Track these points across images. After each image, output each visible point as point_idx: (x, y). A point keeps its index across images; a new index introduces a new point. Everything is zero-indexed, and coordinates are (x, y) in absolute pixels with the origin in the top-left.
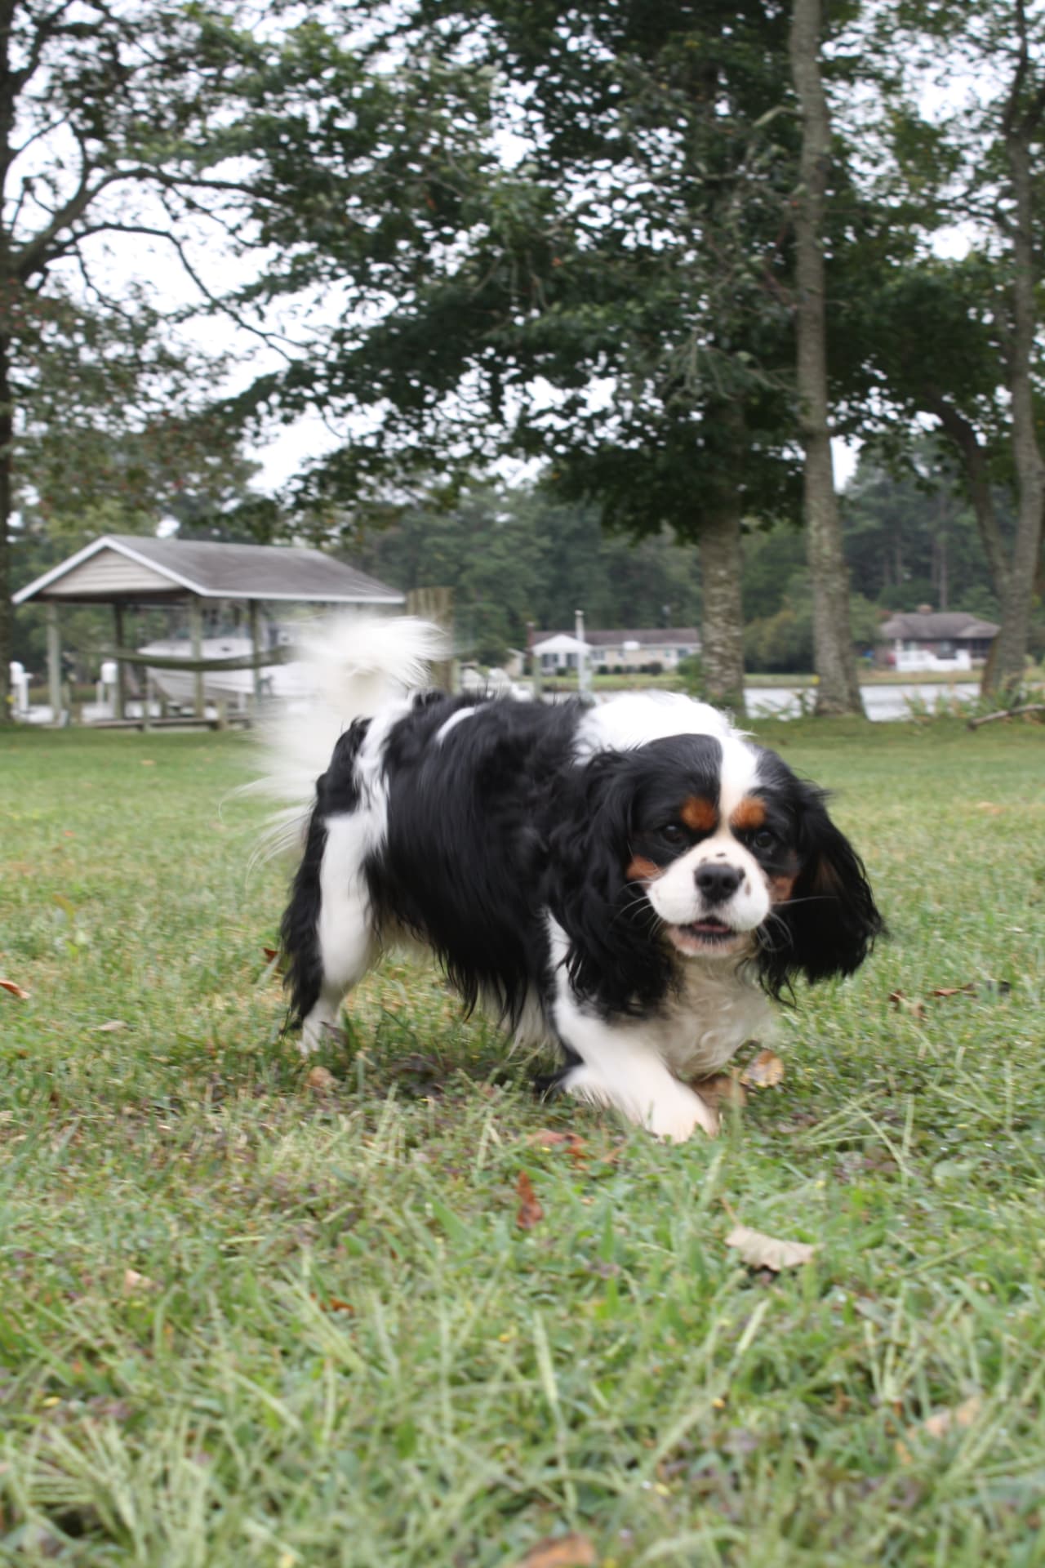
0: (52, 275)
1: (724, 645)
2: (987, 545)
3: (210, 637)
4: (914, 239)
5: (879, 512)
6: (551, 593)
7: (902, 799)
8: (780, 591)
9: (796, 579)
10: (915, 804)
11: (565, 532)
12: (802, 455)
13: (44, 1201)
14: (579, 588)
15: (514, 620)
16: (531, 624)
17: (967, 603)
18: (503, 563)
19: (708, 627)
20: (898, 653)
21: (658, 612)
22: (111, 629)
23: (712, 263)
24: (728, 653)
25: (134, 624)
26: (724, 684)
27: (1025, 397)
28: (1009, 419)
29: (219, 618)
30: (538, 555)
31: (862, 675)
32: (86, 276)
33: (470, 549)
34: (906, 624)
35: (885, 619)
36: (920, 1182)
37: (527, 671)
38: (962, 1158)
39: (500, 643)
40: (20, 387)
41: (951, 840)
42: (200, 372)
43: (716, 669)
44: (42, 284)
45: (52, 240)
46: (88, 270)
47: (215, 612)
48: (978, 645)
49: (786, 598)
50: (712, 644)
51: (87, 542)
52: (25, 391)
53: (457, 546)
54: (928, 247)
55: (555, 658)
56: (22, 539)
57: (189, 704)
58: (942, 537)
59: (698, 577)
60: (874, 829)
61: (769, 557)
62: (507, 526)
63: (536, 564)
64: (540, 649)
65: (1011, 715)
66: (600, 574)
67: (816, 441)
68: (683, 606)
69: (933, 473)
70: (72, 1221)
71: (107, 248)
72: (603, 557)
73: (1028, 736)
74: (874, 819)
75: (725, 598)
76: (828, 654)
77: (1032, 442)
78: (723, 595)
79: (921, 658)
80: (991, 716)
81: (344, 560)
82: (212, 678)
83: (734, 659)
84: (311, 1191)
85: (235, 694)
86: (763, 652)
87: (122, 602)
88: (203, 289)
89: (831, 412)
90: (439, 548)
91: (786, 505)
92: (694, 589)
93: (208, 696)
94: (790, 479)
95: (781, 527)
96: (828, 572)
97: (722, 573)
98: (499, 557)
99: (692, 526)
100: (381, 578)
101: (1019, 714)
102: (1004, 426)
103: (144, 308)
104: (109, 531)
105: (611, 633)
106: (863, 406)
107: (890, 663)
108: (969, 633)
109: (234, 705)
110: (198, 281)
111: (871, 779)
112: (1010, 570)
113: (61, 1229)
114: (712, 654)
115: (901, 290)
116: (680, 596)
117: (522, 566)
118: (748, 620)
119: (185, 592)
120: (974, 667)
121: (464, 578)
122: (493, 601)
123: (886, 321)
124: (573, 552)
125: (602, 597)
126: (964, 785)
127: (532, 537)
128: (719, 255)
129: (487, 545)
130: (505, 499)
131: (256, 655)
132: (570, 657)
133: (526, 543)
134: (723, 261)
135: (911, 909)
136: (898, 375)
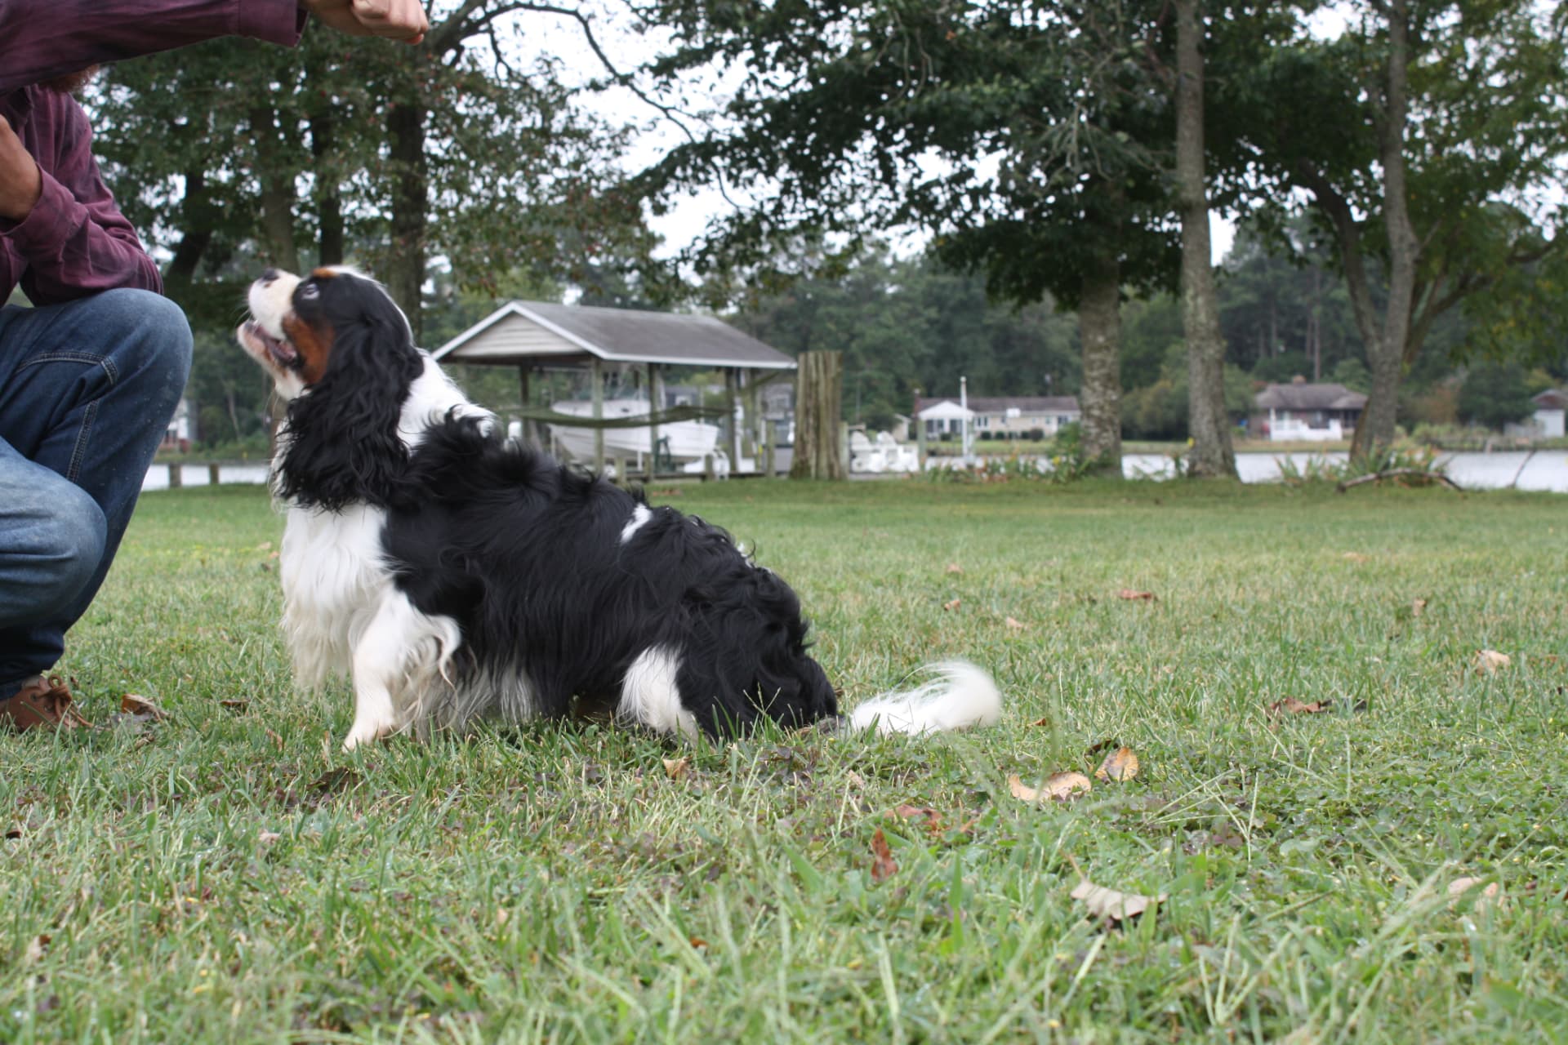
0: (467, 53)
1: (1101, 408)
2: (1359, 315)
3: (611, 398)
4: (1292, 20)
5: (1256, 287)
6: (938, 362)
7: (1269, 549)
8: (1159, 361)
9: (1173, 350)
10: (1281, 555)
11: (951, 303)
12: (1179, 227)
13: (426, 855)
14: (965, 357)
15: (901, 386)
16: (917, 391)
17: (1338, 373)
18: (893, 333)
19: (1086, 391)
20: (1272, 422)
21: (1040, 379)
22: (519, 391)
23: (1095, 43)
24: (1105, 416)
25: (540, 387)
26: (1101, 446)
27: (1398, 172)
28: (1381, 192)
29: (620, 381)
30: (925, 326)
31: (1236, 443)
32: (498, 53)
33: (859, 318)
34: (1280, 394)
35: (1260, 390)
36: (1264, 856)
37: (913, 436)
38: (1307, 837)
39: (888, 409)
40: (434, 158)
41: (1315, 584)
42: (603, 143)
43: (1094, 431)
44: (456, 60)
45: (465, 18)
46: (500, 47)
47: (615, 375)
48: (1349, 416)
49: (1164, 368)
50: (1090, 407)
51: (496, 308)
52: (439, 162)
53: (848, 316)
54: (1304, 27)
55: (941, 424)
56: (435, 305)
57: (591, 462)
58: (1317, 311)
59: (1077, 346)
60: (1240, 574)
61: (1148, 328)
62: (896, 297)
63: (924, 334)
64: (926, 415)
65: (1379, 477)
66: (984, 344)
67: (1193, 213)
68: (1063, 374)
69: (1307, 249)
70: (451, 871)
71: (516, 26)
72: (987, 328)
73: (1397, 498)
74: (1242, 565)
75: (1103, 363)
76: (1202, 421)
77: (1404, 215)
78: (1101, 360)
79: (1295, 427)
80: (1360, 479)
81: (740, 328)
82: (612, 436)
83: (1111, 422)
84: (678, 849)
85: (635, 453)
86: (1140, 419)
87: (529, 365)
88: (607, 64)
89: (1209, 185)
90: (831, 317)
91: (1163, 274)
92: (1075, 359)
93: (607, 455)
94: (1167, 249)
95: (1160, 298)
96: (1203, 339)
97: (1101, 339)
98: (888, 327)
99: (1071, 295)
100: (775, 345)
101: (1389, 477)
102: (1376, 200)
103: (552, 82)
104: (515, 297)
105: (994, 401)
106: (1240, 181)
107: (1264, 432)
108: (1341, 403)
109: (633, 464)
110: (603, 58)
111: (1241, 534)
112: (1380, 339)
113: (439, 878)
114: (1090, 417)
115: (1275, 67)
116: (1061, 366)
117: (909, 335)
118: (1127, 389)
119: (588, 355)
120: (1345, 437)
121: (854, 346)
122: (881, 369)
123: (1260, 98)
124: (959, 323)
125: (986, 366)
126: (1331, 539)
127: (920, 308)
128: (1101, 36)
129: (876, 315)
130: (893, 272)
131: (653, 414)
132: (954, 423)
133: (914, 313)
134: (1104, 41)
135: (1273, 639)
136: (1273, 150)
